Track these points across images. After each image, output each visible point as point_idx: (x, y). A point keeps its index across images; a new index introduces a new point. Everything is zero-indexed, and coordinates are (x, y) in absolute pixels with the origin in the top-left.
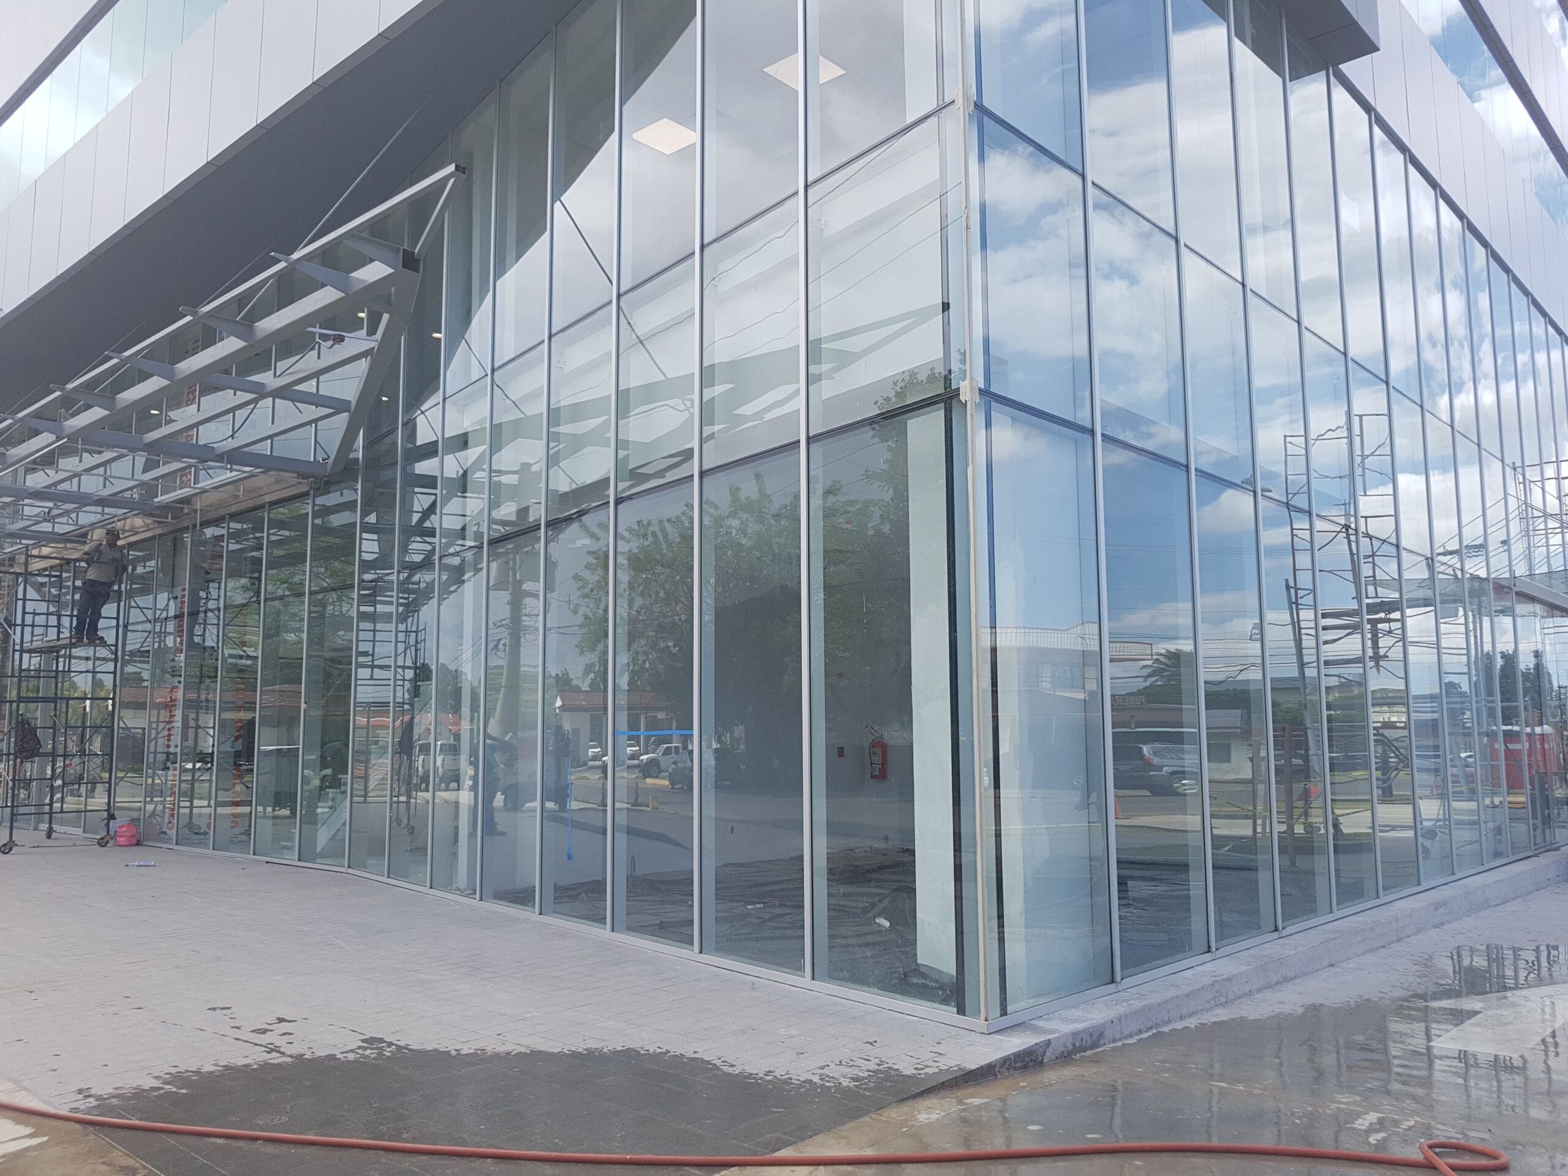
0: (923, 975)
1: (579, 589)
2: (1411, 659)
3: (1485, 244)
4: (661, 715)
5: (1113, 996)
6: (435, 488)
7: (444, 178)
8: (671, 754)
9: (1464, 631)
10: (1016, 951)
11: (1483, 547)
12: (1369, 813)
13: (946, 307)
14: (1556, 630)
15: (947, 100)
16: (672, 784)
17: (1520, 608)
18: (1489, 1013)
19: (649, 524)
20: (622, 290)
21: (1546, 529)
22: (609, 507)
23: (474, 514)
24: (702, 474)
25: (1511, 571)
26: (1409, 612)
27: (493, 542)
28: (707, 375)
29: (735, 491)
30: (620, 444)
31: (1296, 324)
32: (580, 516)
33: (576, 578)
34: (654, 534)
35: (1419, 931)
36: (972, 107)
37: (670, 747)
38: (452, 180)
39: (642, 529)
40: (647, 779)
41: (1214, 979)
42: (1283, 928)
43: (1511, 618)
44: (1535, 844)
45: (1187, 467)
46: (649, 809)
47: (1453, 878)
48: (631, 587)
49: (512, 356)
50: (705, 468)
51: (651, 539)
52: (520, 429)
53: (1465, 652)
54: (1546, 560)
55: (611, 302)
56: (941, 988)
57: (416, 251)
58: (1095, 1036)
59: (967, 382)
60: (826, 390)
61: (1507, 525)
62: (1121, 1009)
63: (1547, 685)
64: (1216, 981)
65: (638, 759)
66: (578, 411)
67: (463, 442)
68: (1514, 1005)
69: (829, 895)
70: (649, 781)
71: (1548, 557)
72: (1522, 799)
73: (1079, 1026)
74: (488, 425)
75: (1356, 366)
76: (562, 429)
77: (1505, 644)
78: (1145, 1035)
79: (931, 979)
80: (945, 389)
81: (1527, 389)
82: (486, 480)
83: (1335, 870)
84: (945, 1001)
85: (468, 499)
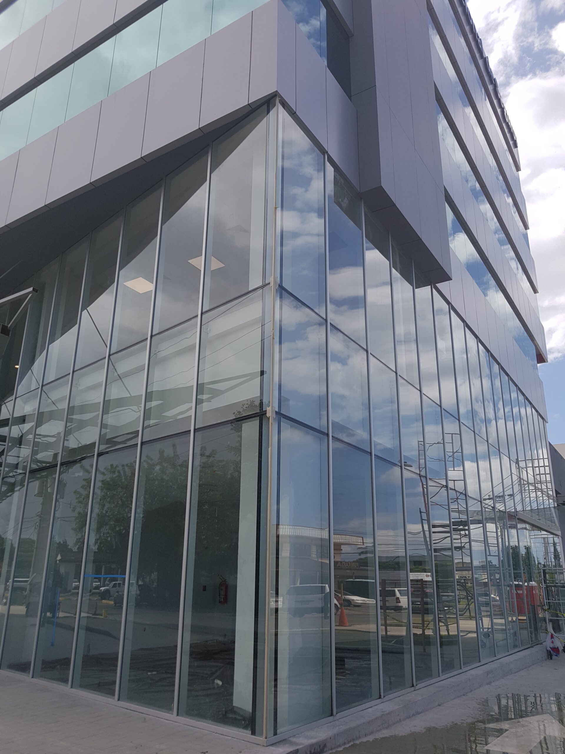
0: (235, 713)
1: (77, 498)
2: (473, 548)
3: (498, 364)
4: (114, 566)
5: (332, 723)
6: (5, 442)
7: (27, 293)
8: (116, 587)
9: (495, 536)
10: (283, 698)
11: (503, 496)
12: (456, 625)
13: (262, 373)
14: (536, 536)
15: (267, 282)
16: (115, 603)
17: (520, 526)
18: (512, 730)
19: (117, 466)
20: (111, 352)
21: (529, 490)
22: (94, 457)
23: (25, 457)
24: (142, 443)
25: (515, 509)
26: (472, 527)
27: (32, 471)
28: (149, 396)
29: (161, 452)
30: (103, 426)
31: (419, 392)
32: (81, 460)
33: (76, 492)
34: (119, 472)
35: (480, 686)
36: (278, 286)
37: (116, 583)
38: (30, 295)
39: (113, 469)
40: (103, 601)
41: (382, 713)
42: (416, 685)
43: (516, 530)
44: (532, 641)
45: (371, 453)
46: (102, 617)
47: (495, 658)
48: (103, 498)
49: (53, 379)
50: (144, 440)
51: (117, 474)
52: (53, 416)
53: (496, 545)
54: (529, 504)
55: (105, 358)
56: (244, 719)
57: (9, 326)
58: (322, 747)
59: (270, 408)
60: (205, 407)
61: (513, 487)
62: (336, 731)
63: (533, 562)
64: (383, 715)
65: (99, 589)
66: (83, 409)
67: (23, 420)
68: (523, 726)
69: (190, 667)
70: (104, 601)
71: (530, 502)
72: (525, 618)
73: (314, 741)
74: (36, 412)
75: (445, 412)
76: (74, 417)
77: (514, 542)
78: (347, 746)
79: (239, 715)
80: (260, 410)
81: (518, 427)
82: (32, 440)
83: (441, 654)
84: (245, 727)
85: (21, 449)
